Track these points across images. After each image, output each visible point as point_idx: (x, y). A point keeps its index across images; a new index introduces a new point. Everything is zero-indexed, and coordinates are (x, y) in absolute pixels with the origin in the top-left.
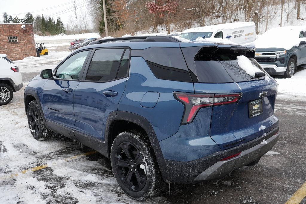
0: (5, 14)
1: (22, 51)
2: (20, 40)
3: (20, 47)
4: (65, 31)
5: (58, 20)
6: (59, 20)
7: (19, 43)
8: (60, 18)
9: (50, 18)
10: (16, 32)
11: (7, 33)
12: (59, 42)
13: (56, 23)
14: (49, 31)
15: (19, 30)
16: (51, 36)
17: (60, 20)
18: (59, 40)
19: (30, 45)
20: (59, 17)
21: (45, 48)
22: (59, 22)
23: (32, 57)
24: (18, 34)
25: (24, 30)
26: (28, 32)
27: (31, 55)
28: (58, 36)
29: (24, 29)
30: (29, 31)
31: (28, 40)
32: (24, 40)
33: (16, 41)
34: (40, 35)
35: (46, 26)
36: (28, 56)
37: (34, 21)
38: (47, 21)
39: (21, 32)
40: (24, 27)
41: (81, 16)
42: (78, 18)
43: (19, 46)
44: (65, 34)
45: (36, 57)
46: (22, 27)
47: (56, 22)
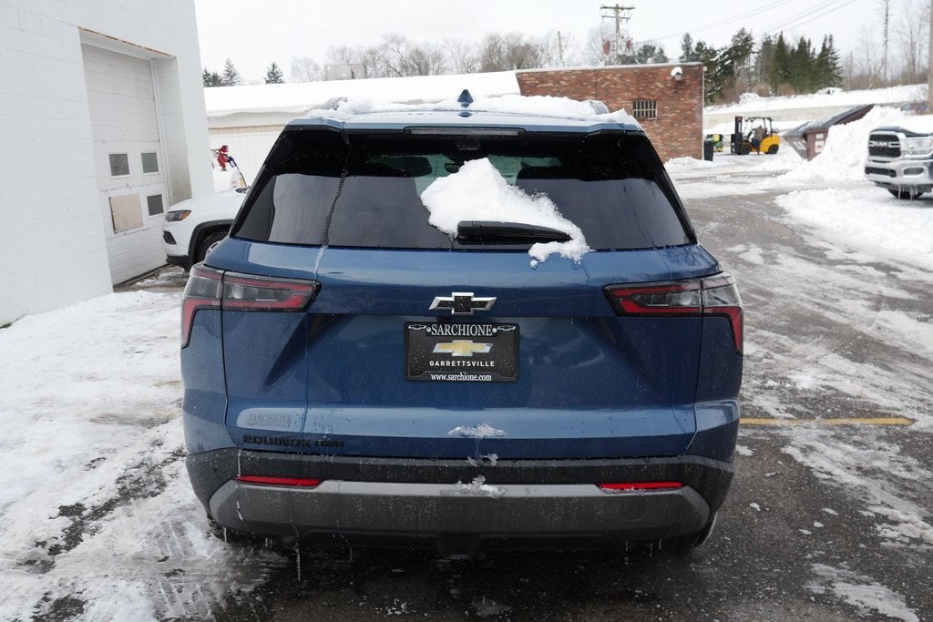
0: (687, 38)
1: (664, 140)
2: (662, 110)
3: (659, 131)
4: (840, 79)
5: (824, 45)
6: (827, 46)
7: (659, 120)
8: (831, 40)
9: (802, 39)
10: (657, 87)
11: (632, 92)
12: (814, 114)
13: (816, 57)
14: (791, 83)
15: (665, 82)
16: (793, 96)
17: (830, 46)
18: (814, 108)
19: (688, 126)
20: (828, 36)
21: (772, 132)
22: (826, 51)
23: (688, 159)
24: (660, 94)
25: (679, 82)
26: (687, 88)
27: (687, 153)
28: (816, 95)
29: (678, 78)
30: (690, 85)
31: (683, 111)
32: (673, 110)
33: (652, 114)
34: (761, 94)
35: (785, 68)
36: (679, 156)
37: (754, 53)
38: (793, 50)
39: (670, 88)
40: (678, 74)
41: (903, 27)
42: (892, 35)
43: (658, 128)
44: (837, 90)
45: (700, 158)
46: (673, 73)
47: (818, 51)
